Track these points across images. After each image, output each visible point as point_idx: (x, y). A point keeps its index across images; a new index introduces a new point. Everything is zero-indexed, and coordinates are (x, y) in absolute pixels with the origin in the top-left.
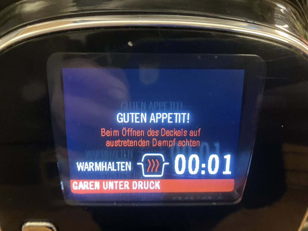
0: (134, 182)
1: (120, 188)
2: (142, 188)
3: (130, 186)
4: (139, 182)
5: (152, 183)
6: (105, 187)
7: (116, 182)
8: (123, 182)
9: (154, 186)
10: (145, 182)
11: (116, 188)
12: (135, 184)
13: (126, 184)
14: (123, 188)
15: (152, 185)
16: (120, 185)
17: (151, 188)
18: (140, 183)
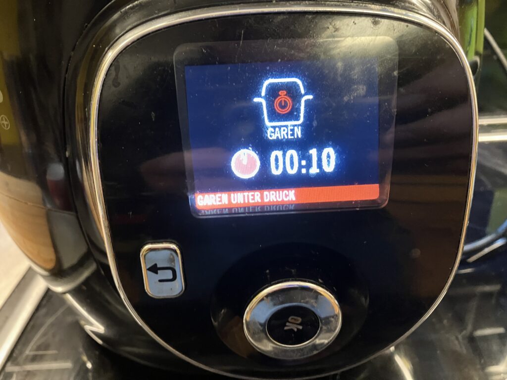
0: (266, 193)
1: (251, 201)
2: (275, 200)
3: (262, 198)
4: (271, 192)
5: (286, 193)
6: (234, 200)
7: (246, 194)
8: (253, 193)
9: (288, 197)
10: (277, 192)
11: (246, 201)
12: (267, 195)
13: (257, 195)
14: (253, 201)
15: (286, 196)
16: (251, 197)
17: (285, 199)
18: (273, 194)
